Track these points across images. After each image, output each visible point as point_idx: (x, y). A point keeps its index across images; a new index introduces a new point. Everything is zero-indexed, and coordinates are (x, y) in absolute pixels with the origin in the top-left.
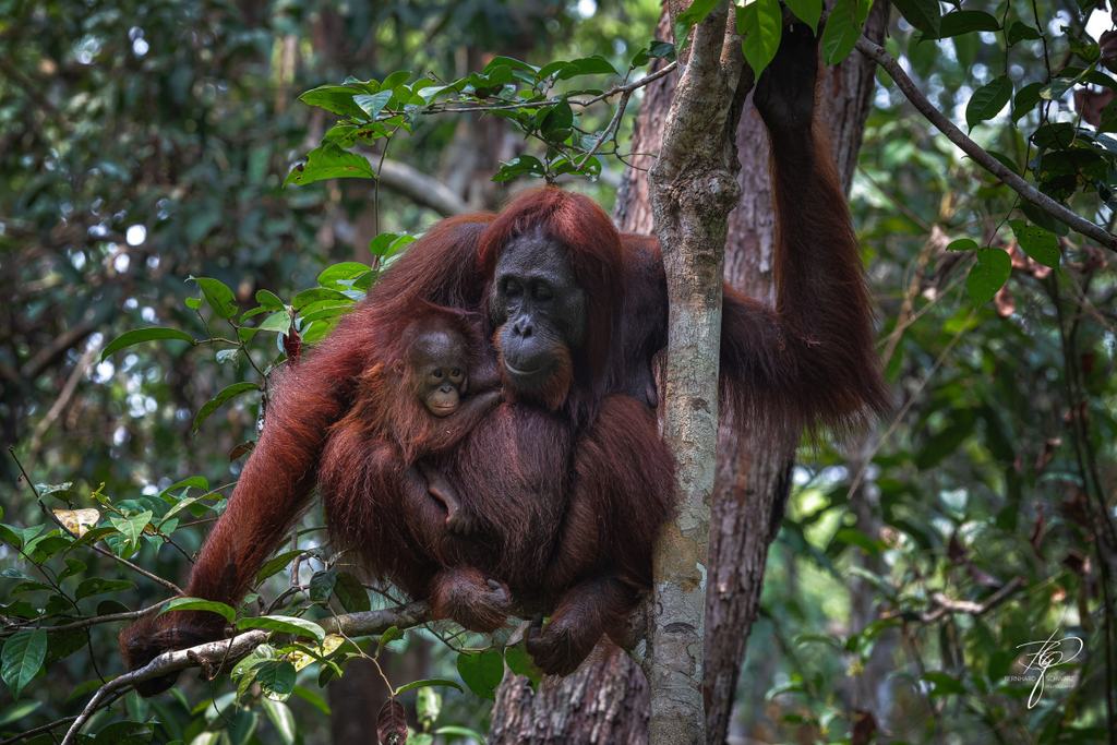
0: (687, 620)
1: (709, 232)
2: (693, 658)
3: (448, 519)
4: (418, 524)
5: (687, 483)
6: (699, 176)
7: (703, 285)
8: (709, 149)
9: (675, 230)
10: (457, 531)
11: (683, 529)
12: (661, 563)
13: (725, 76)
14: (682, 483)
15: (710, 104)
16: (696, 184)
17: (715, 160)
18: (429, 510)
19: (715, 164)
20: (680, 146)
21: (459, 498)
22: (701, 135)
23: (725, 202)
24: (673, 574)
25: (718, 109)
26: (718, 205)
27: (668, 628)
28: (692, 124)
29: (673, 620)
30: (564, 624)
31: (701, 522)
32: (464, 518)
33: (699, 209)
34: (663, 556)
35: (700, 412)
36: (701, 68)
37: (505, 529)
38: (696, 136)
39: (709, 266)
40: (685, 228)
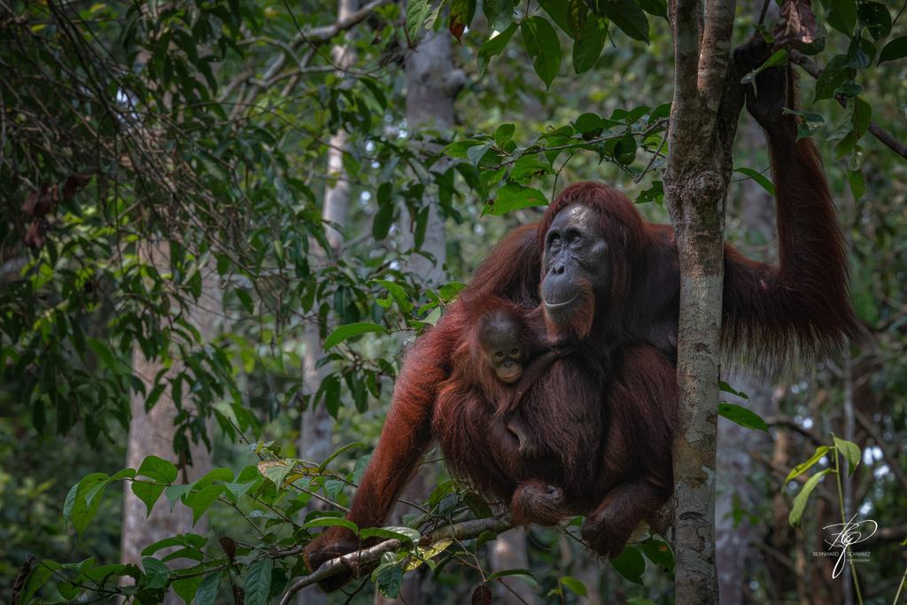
0: (696, 510)
1: (704, 219)
2: (703, 538)
3: (520, 448)
4: (499, 453)
5: (692, 407)
6: (693, 177)
7: (702, 258)
8: (698, 156)
9: (680, 218)
10: (528, 456)
11: (690, 441)
12: (678, 468)
13: (704, 100)
14: (688, 408)
15: (693, 122)
16: (691, 183)
17: (705, 164)
18: (507, 442)
19: (704, 166)
20: (678, 156)
21: (526, 432)
22: (691, 146)
23: (710, 195)
24: (684, 476)
25: (701, 125)
26: (705, 197)
27: (682, 517)
28: (682, 138)
29: (685, 510)
30: (603, 515)
31: (705, 435)
32: (531, 446)
33: (694, 201)
34: (677, 463)
35: (701, 353)
36: (682, 95)
37: (560, 451)
38: (687, 147)
39: (706, 243)
40: (687, 217)
